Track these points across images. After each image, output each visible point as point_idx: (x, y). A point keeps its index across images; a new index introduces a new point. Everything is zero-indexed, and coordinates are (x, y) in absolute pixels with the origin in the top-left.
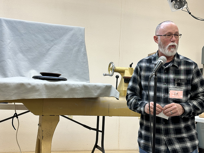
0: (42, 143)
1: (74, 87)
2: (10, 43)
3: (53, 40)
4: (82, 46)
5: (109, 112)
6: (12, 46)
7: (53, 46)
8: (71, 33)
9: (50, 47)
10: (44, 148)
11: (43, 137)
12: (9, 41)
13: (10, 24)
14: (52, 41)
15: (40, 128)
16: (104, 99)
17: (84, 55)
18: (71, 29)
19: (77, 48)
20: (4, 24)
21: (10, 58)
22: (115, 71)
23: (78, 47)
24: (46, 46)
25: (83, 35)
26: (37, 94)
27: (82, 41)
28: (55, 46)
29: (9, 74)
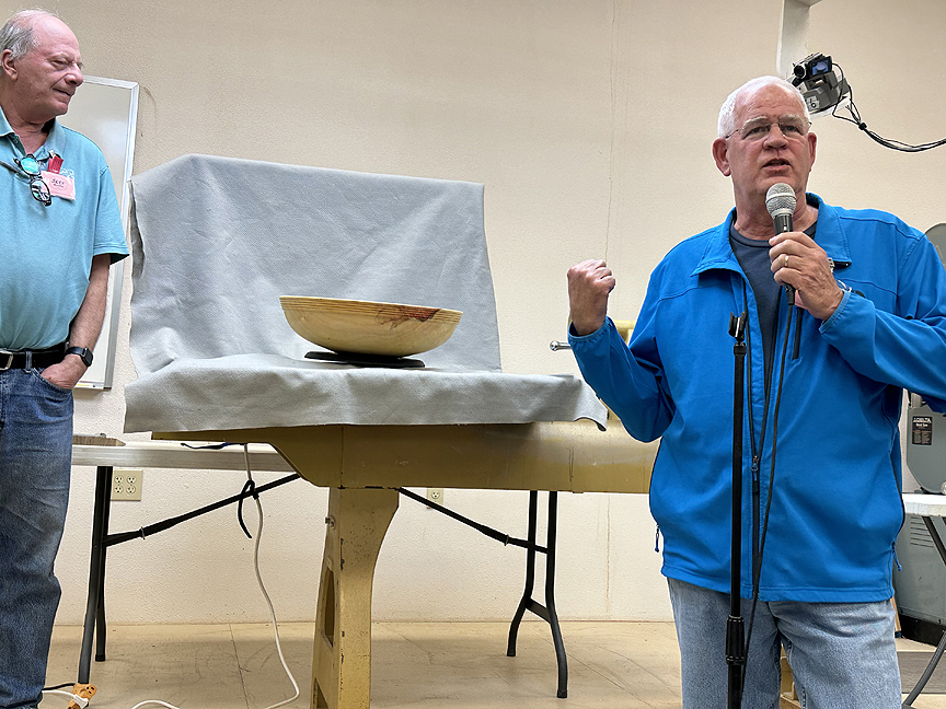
0: (341, 584)
2: (228, 240)
3: (374, 229)
5: (571, 477)
6: (236, 252)
7: (374, 249)
9: (363, 254)
10: (348, 601)
12: (226, 234)
13: (228, 176)
14: (370, 233)
16: (554, 431)
19: (456, 256)
20: (209, 177)
21: (229, 294)
23: (462, 252)
25: (478, 212)
26: (322, 408)
27: (475, 232)
28: (382, 250)
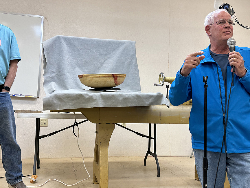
0: (100, 149)
1: (127, 96)
2: (68, 58)
3: (107, 54)
4: (133, 59)
5: (160, 119)
6: (70, 61)
7: (106, 60)
8: (123, 47)
9: (104, 61)
10: (102, 153)
11: (100, 143)
12: (67, 56)
13: (68, 41)
15: (98, 135)
16: (155, 108)
17: (135, 67)
18: (123, 43)
19: (128, 61)
20: (63, 41)
21: (69, 73)
22: (165, 81)
23: (130, 60)
24: (100, 60)
25: (134, 49)
26: (94, 103)
27: (133, 54)
28: (109, 60)
29: (69, 86)
